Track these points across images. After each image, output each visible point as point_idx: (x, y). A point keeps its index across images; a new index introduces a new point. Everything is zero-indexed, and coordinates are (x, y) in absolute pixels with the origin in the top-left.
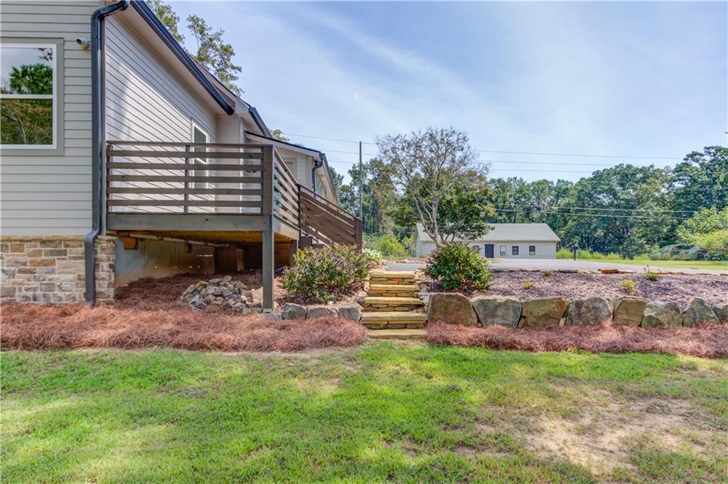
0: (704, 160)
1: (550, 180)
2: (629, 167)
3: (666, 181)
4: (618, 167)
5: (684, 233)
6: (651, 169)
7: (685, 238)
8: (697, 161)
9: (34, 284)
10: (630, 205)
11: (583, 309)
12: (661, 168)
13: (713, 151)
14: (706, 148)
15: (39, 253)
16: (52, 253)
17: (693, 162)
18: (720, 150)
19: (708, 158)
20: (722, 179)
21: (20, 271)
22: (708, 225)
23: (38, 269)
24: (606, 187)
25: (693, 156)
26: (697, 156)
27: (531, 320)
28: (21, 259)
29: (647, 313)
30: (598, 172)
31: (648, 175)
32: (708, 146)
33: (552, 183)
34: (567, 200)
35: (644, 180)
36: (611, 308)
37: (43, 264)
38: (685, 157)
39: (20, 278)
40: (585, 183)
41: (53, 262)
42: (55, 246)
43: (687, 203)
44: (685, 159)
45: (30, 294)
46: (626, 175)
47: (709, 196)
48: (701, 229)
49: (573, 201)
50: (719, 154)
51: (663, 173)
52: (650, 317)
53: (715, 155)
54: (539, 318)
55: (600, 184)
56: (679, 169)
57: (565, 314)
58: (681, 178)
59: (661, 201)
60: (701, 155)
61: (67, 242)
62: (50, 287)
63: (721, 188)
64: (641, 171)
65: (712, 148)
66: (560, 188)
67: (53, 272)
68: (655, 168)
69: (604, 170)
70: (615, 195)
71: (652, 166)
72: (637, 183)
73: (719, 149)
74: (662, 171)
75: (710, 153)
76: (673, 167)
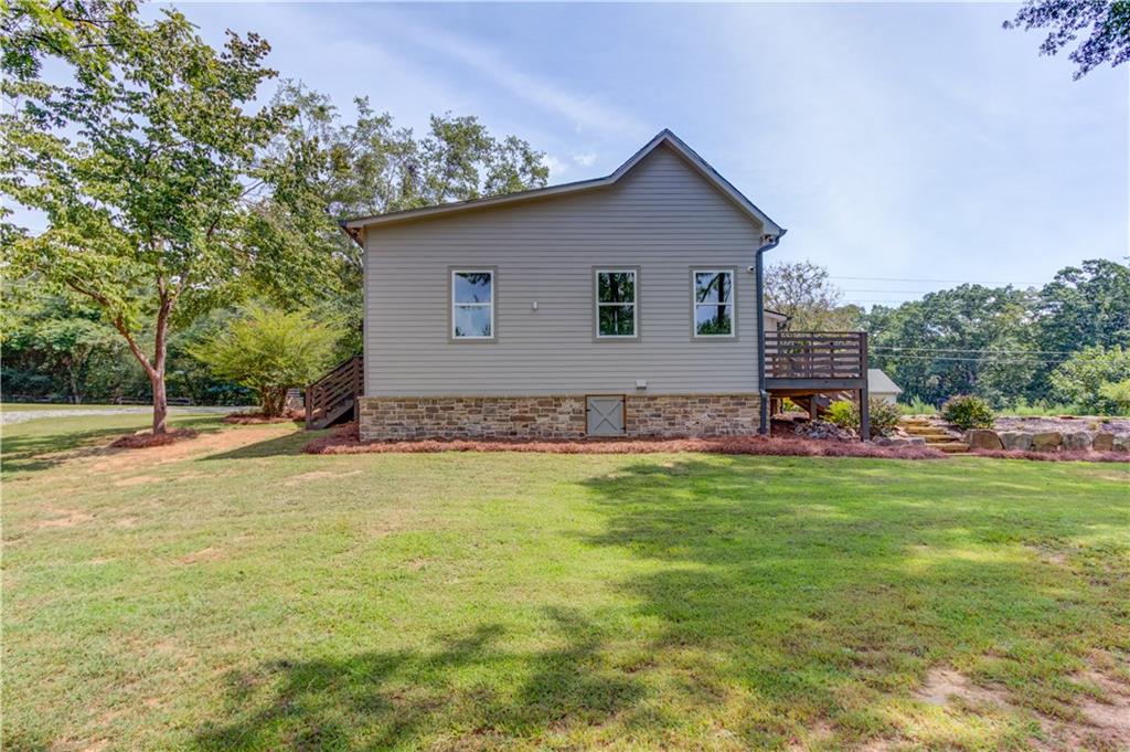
0: (1082, 278)
1: (861, 306)
2: (977, 287)
3: (1030, 307)
4: (961, 288)
5: (1061, 380)
6: (1008, 291)
7: (1062, 388)
8: (1073, 280)
9: (727, 424)
10: (979, 341)
11: (1073, 440)
12: (1022, 290)
13: (1095, 266)
14: (1085, 262)
15: (728, 404)
16: (737, 404)
17: (1067, 282)
18: (1104, 265)
19: (1088, 276)
20: (1107, 305)
21: (719, 416)
22: (1094, 369)
23: (729, 414)
24: (946, 317)
25: (1067, 273)
26: (1073, 273)
27: (1038, 446)
28: (719, 408)
29: (1115, 442)
30: (932, 295)
31: (1005, 299)
32: (1088, 260)
33: (863, 309)
34: (887, 335)
35: (997, 307)
36: (1091, 439)
37: (732, 411)
38: (1056, 274)
39: (719, 420)
40: (914, 311)
41: (737, 410)
42: (739, 400)
43: (1060, 339)
44: (1056, 278)
45: (725, 430)
46: (972, 299)
47: (1090, 329)
48: (1082, 375)
49: (896, 336)
50: (1104, 270)
51: (1026, 297)
52: (1118, 445)
53: (1097, 271)
54: (1043, 446)
55: (936, 311)
56: (1049, 291)
57: (1061, 443)
58: (1051, 303)
59: (1023, 337)
60: (1079, 272)
61: (747, 397)
62: (736, 425)
63: (1107, 317)
64: (993, 293)
65: (1094, 262)
66: (876, 318)
67: (737, 416)
68: (1013, 289)
69: (940, 292)
70: (956, 327)
71: (1009, 287)
72: (988, 310)
73: (1102, 264)
74: (1024, 293)
75: (1090, 269)
76: (1040, 288)
